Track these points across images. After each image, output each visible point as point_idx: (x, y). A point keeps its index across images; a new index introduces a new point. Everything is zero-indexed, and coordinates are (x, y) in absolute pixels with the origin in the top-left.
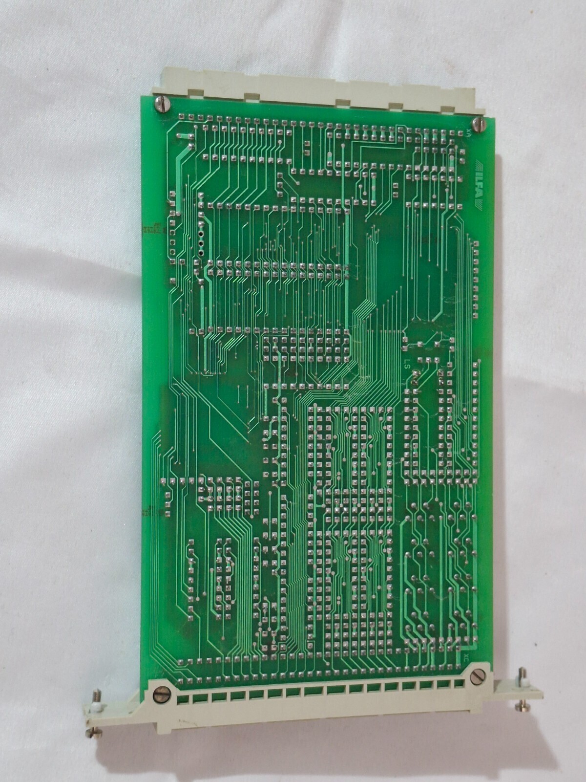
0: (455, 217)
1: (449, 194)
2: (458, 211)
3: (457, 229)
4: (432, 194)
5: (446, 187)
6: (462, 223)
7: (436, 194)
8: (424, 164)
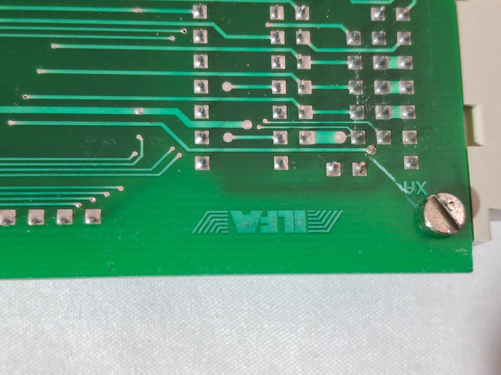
0: (172, 149)
1: (235, 131)
2: (189, 158)
3: (135, 154)
4: (233, 80)
5: (256, 121)
6: (157, 171)
7: (234, 93)
8: (315, 56)
